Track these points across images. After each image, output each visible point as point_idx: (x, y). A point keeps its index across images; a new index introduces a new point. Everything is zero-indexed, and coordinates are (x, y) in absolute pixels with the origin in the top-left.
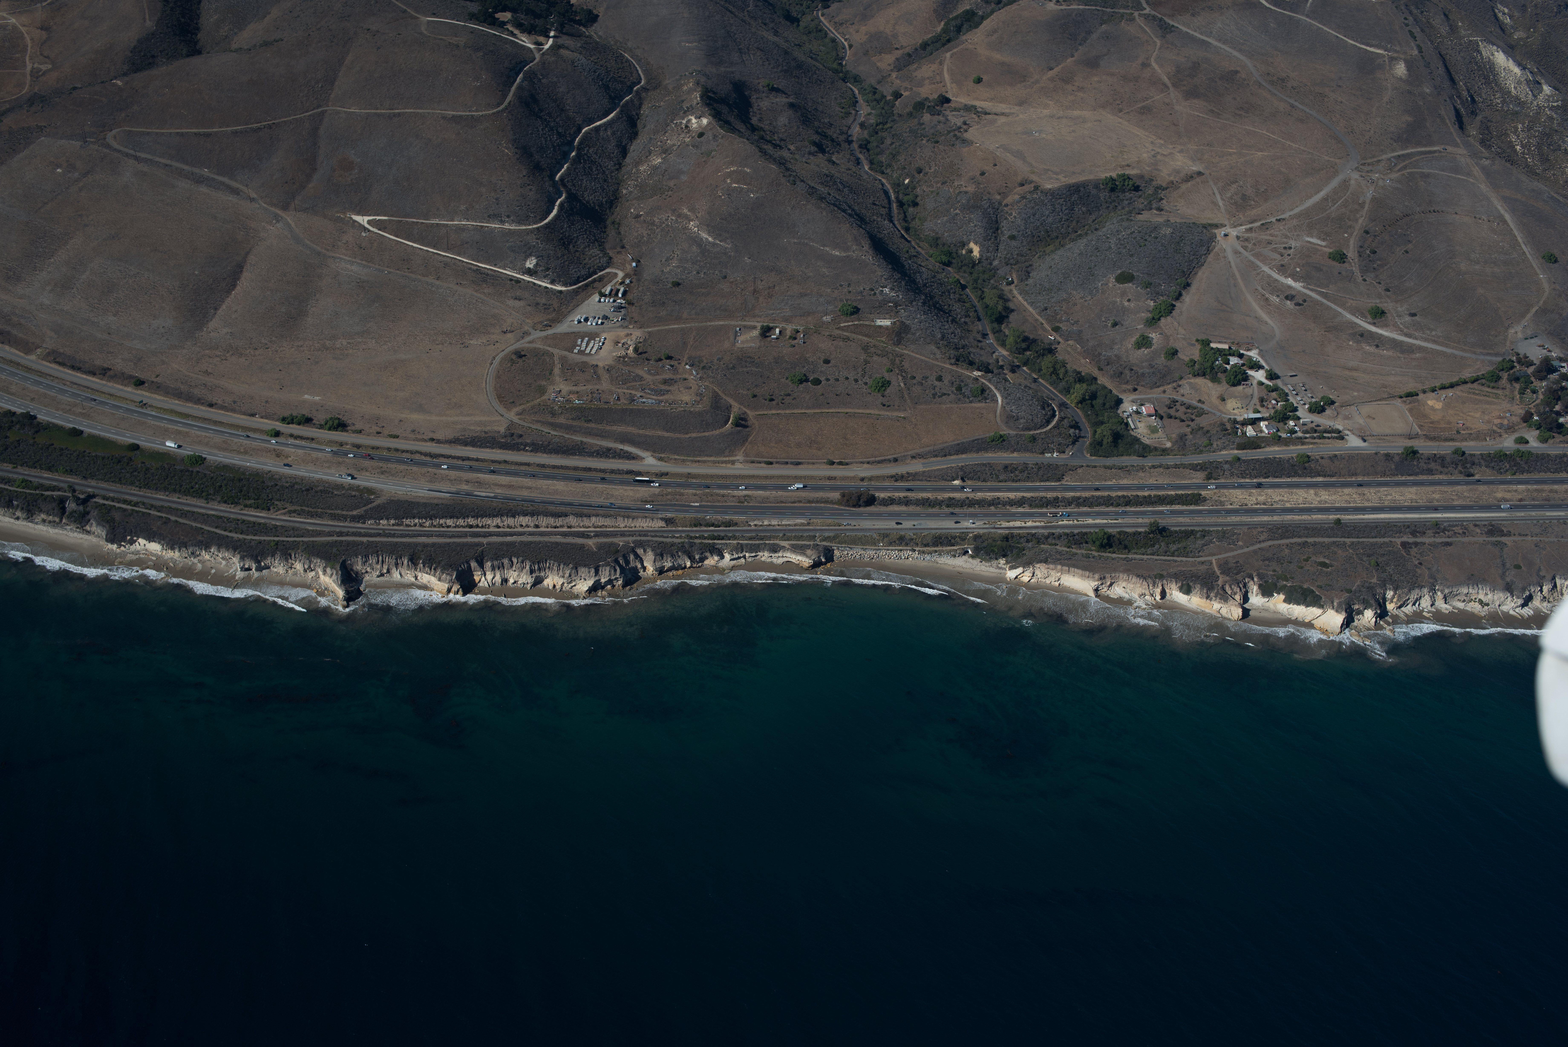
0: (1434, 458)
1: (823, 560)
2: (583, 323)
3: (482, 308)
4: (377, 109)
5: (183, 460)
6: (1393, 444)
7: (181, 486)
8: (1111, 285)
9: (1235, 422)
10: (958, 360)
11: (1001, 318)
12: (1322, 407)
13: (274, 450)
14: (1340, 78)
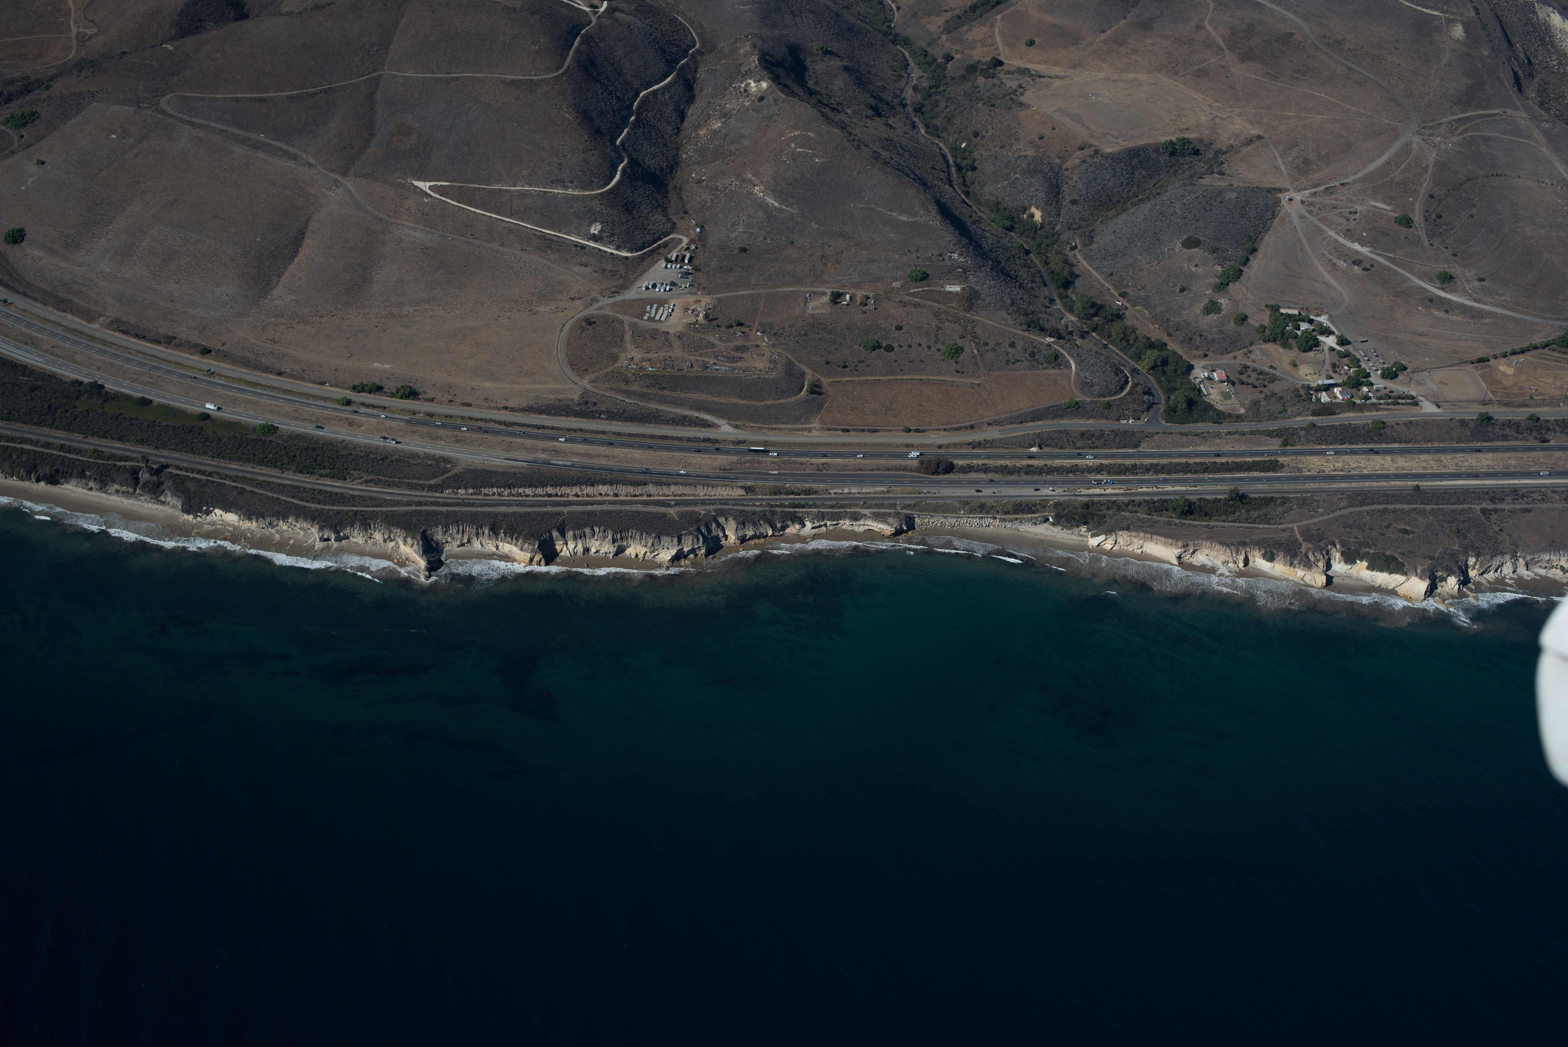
0: (1509, 424)
1: (905, 528)
2: (651, 290)
3: (549, 274)
4: (434, 73)
5: (255, 429)
6: (1468, 410)
7: (255, 456)
8: (1177, 250)
9: (1309, 388)
10: (1029, 326)
11: (1067, 284)
12: (1395, 372)
13: (347, 419)
14: (1397, 41)
